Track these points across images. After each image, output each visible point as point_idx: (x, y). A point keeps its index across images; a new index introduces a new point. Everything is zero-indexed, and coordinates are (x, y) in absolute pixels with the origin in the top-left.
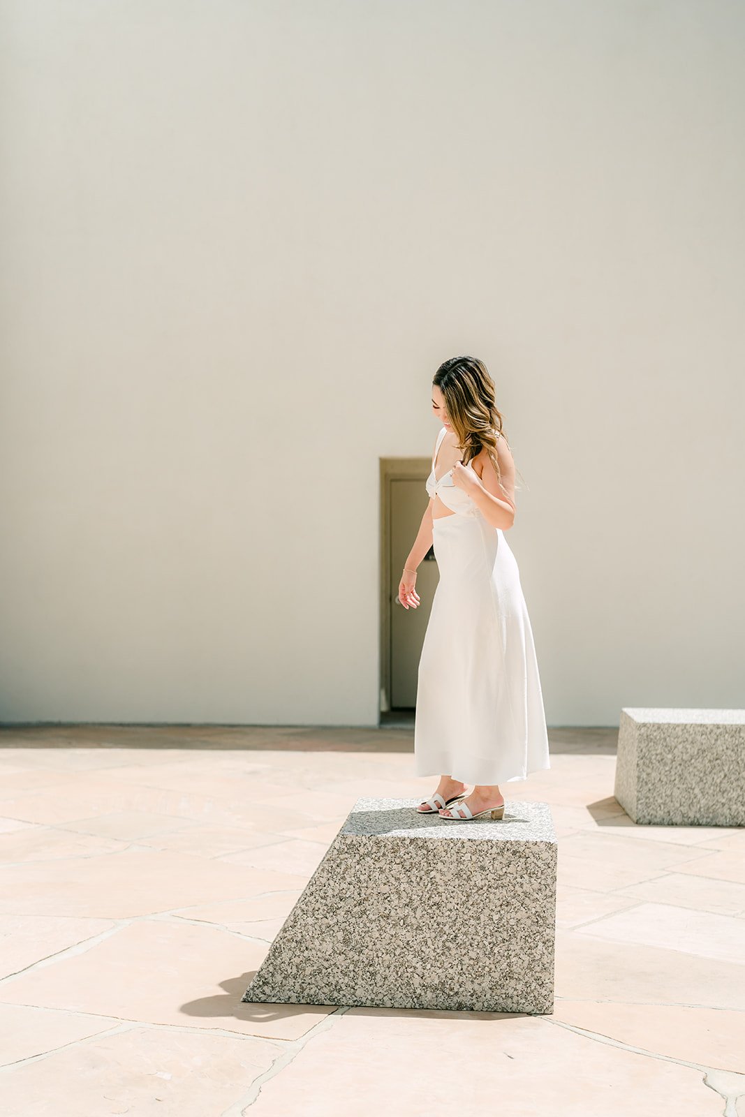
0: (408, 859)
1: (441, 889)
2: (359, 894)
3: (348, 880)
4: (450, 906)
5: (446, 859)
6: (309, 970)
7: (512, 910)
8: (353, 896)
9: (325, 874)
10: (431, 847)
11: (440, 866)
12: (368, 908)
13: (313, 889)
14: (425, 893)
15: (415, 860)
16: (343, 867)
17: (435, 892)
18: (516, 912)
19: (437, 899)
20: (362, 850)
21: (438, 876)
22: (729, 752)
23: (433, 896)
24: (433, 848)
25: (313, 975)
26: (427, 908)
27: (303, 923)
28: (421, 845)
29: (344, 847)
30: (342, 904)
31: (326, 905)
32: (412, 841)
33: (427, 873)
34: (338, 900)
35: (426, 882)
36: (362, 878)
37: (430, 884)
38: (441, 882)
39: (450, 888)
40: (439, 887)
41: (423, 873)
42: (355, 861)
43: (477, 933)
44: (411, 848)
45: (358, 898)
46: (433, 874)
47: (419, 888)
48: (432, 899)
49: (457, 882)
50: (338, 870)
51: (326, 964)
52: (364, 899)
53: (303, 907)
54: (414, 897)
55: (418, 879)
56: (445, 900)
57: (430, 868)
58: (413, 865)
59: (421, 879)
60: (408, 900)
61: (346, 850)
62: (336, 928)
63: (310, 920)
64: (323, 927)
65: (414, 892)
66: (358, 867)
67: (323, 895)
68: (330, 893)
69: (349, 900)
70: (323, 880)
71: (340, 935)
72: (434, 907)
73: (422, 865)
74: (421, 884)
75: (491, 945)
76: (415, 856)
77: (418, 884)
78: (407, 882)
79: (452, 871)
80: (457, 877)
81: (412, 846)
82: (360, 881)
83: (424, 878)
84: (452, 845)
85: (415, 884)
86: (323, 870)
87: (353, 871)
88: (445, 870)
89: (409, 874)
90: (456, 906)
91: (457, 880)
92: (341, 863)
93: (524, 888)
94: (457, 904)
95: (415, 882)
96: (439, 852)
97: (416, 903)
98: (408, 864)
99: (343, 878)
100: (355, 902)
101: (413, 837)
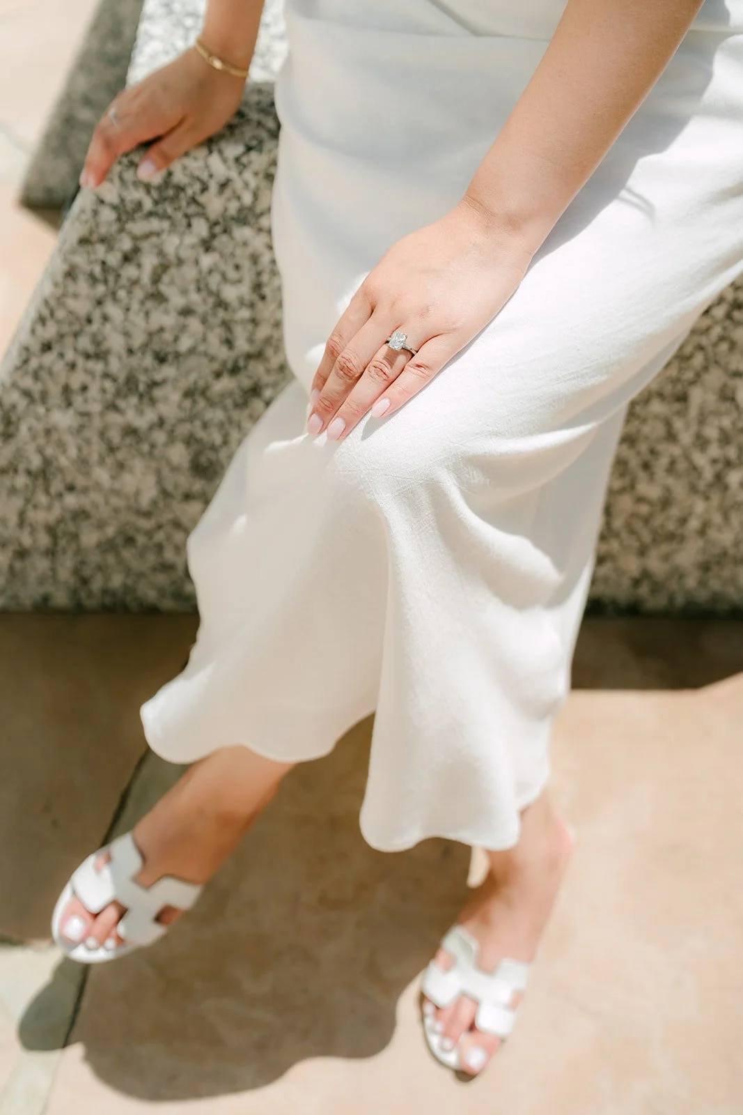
2: (229, 343)
3: (177, 301)
6: (90, 538)
8: (202, 348)
9: (83, 286)
12: (266, 379)
13: (50, 331)
16: (149, 261)
20: (215, 204)
25: (108, 546)
27: (40, 427)
29: (139, 194)
30: (168, 371)
31: (106, 375)
34: (149, 361)
36: (230, 293)
42: (190, 239)
43: (671, 437)
45: (223, 353)
50: (130, 271)
51: (145, 524)
52: (249, 357)
53: (28, 382)
61: (148, 204)
62: (160, 437)
63: (63, 419)
64: (115, 436)
66: (207, 260)
67: (91, 349)
68: (115, 342)
69: (192, 362)
70: (81, 307)
71: (179, 454)
75: (719, 466)
82: (221, 304)
86: (71, 274)
87: (190, 272)
92: (136, 250)
99: (158, 297)
100: (216, 366)
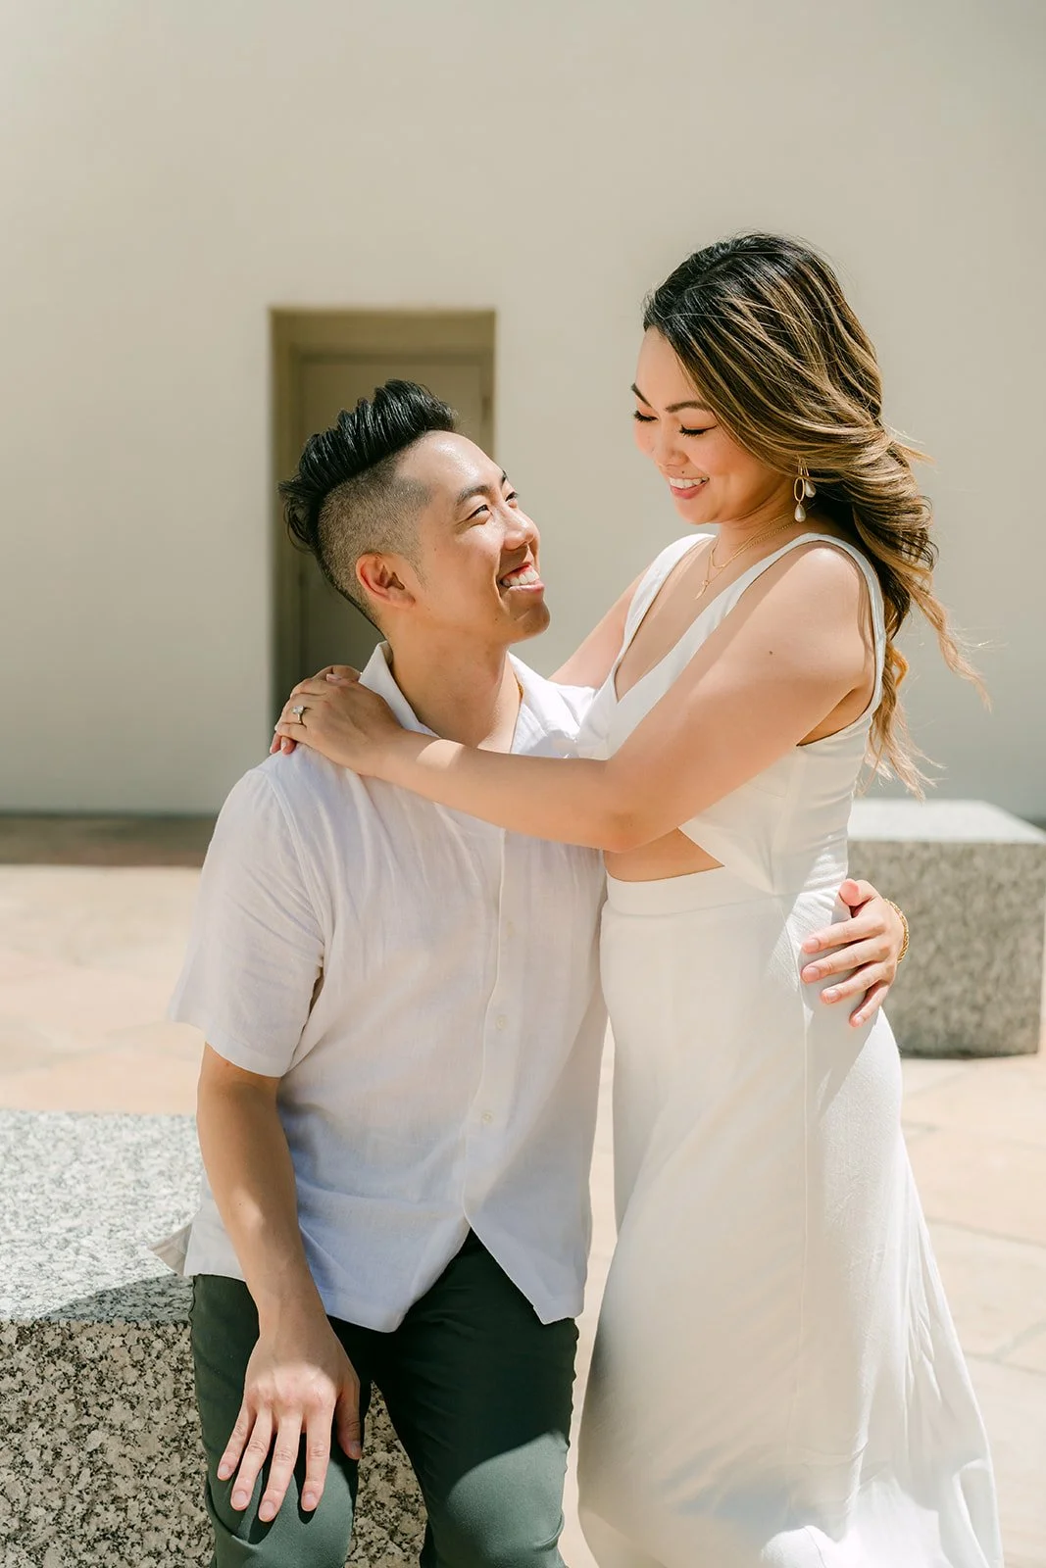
0: (11, 1391)
1: (123, 1488)
4: (153, 1541)
5: (139, 1390)
7: (359, 1552)
10: (88, 1352)
11: (119, 1413)
14: (71, 1501)
15: (38, 1396)
17: (105, 1497)
18: (373, 1559)
19: (111, 1518)
21: (114, 1447)
22: (948, 900)
23: (99, 1509)
24: (96, 1355)
26: (78, 1547)
28: (56, 1344)
32: (25, 1334)
33: (78, 1435)
35: (75, 1464)
37: (86, 1472)
38: (124, 1467)
39: (153, 1482)
40: (115, 1480)
41: (62, 1435)
44: (22, 1355)
46: (96, 1439)
47: (51, 1483)
48: (94, 1520)
49: (176, 1464)
54: (36, 1513)
55: (48, 1456)
56: (137, 1521)
57: (86, 1421)
58: (31, 1410)
59: (57, 1455)
60: (15, 1523)
65: (36, 1497)
72: (103, 1546)
73: (59, 1410)
74: (58, 1472)
76: (34, 1381)
77: (48, 1471)
78: (13, 1467)
79: (158, 1430)
80: (178, 1449)
81: (26, 1349)
83: (67, 1451)
84: (158, 1345)
85: (37, 1472)
88: (137, 1425)
89: (16, 1438)
90: (174, 1542)
91: (176, 1458)
93: (400, 1483)
94: (179, 1535)
95: (37, 1466)
96: (115, 1367)
97: (42, 1532)
98: (15, 1407)
101: (27, 1318)
